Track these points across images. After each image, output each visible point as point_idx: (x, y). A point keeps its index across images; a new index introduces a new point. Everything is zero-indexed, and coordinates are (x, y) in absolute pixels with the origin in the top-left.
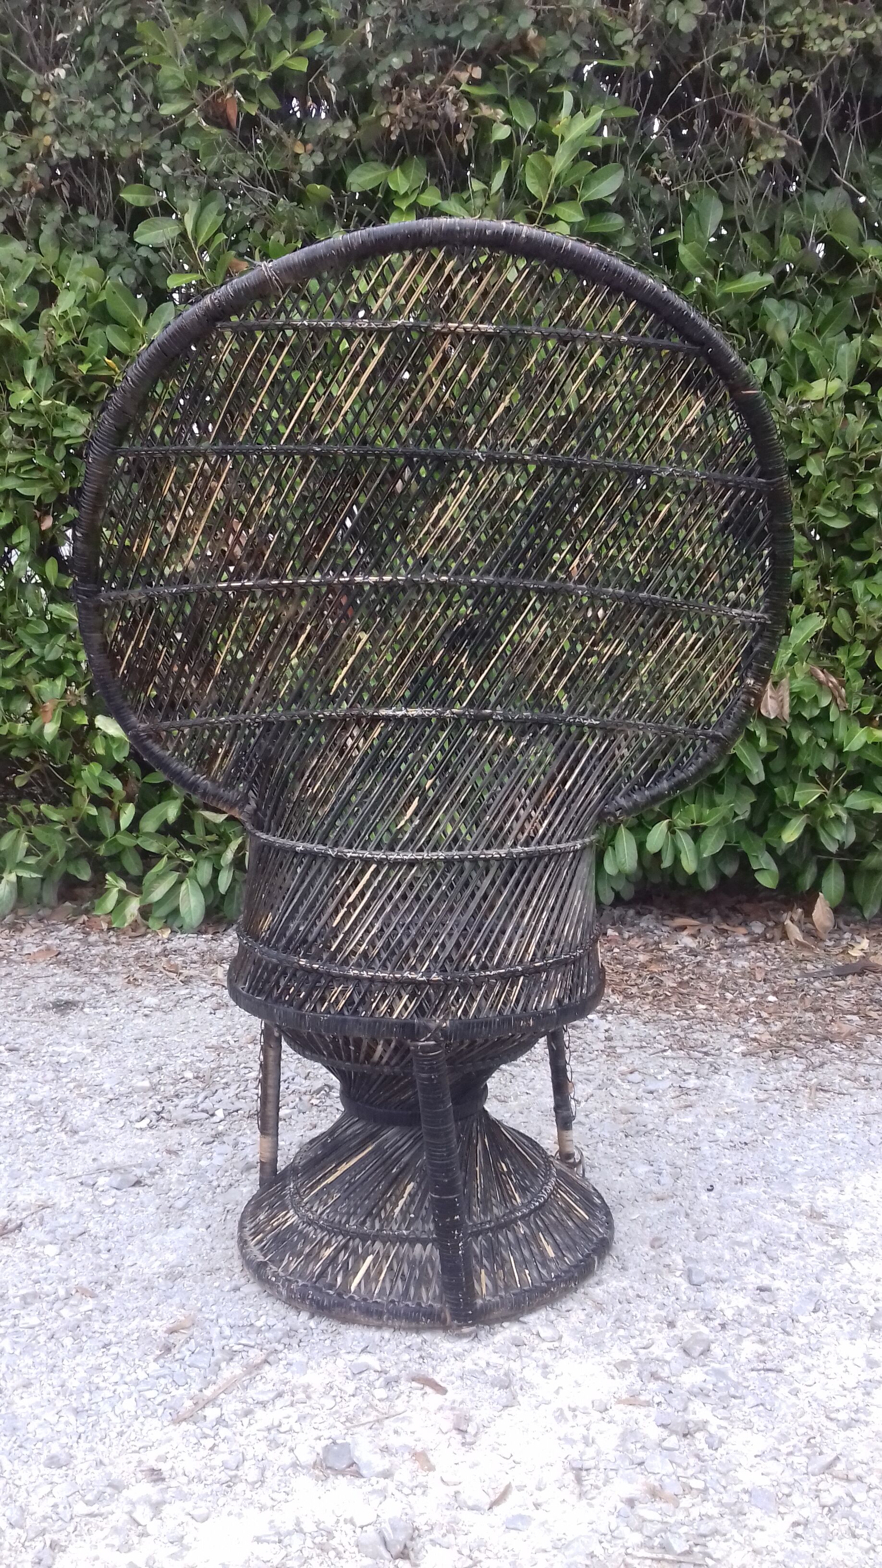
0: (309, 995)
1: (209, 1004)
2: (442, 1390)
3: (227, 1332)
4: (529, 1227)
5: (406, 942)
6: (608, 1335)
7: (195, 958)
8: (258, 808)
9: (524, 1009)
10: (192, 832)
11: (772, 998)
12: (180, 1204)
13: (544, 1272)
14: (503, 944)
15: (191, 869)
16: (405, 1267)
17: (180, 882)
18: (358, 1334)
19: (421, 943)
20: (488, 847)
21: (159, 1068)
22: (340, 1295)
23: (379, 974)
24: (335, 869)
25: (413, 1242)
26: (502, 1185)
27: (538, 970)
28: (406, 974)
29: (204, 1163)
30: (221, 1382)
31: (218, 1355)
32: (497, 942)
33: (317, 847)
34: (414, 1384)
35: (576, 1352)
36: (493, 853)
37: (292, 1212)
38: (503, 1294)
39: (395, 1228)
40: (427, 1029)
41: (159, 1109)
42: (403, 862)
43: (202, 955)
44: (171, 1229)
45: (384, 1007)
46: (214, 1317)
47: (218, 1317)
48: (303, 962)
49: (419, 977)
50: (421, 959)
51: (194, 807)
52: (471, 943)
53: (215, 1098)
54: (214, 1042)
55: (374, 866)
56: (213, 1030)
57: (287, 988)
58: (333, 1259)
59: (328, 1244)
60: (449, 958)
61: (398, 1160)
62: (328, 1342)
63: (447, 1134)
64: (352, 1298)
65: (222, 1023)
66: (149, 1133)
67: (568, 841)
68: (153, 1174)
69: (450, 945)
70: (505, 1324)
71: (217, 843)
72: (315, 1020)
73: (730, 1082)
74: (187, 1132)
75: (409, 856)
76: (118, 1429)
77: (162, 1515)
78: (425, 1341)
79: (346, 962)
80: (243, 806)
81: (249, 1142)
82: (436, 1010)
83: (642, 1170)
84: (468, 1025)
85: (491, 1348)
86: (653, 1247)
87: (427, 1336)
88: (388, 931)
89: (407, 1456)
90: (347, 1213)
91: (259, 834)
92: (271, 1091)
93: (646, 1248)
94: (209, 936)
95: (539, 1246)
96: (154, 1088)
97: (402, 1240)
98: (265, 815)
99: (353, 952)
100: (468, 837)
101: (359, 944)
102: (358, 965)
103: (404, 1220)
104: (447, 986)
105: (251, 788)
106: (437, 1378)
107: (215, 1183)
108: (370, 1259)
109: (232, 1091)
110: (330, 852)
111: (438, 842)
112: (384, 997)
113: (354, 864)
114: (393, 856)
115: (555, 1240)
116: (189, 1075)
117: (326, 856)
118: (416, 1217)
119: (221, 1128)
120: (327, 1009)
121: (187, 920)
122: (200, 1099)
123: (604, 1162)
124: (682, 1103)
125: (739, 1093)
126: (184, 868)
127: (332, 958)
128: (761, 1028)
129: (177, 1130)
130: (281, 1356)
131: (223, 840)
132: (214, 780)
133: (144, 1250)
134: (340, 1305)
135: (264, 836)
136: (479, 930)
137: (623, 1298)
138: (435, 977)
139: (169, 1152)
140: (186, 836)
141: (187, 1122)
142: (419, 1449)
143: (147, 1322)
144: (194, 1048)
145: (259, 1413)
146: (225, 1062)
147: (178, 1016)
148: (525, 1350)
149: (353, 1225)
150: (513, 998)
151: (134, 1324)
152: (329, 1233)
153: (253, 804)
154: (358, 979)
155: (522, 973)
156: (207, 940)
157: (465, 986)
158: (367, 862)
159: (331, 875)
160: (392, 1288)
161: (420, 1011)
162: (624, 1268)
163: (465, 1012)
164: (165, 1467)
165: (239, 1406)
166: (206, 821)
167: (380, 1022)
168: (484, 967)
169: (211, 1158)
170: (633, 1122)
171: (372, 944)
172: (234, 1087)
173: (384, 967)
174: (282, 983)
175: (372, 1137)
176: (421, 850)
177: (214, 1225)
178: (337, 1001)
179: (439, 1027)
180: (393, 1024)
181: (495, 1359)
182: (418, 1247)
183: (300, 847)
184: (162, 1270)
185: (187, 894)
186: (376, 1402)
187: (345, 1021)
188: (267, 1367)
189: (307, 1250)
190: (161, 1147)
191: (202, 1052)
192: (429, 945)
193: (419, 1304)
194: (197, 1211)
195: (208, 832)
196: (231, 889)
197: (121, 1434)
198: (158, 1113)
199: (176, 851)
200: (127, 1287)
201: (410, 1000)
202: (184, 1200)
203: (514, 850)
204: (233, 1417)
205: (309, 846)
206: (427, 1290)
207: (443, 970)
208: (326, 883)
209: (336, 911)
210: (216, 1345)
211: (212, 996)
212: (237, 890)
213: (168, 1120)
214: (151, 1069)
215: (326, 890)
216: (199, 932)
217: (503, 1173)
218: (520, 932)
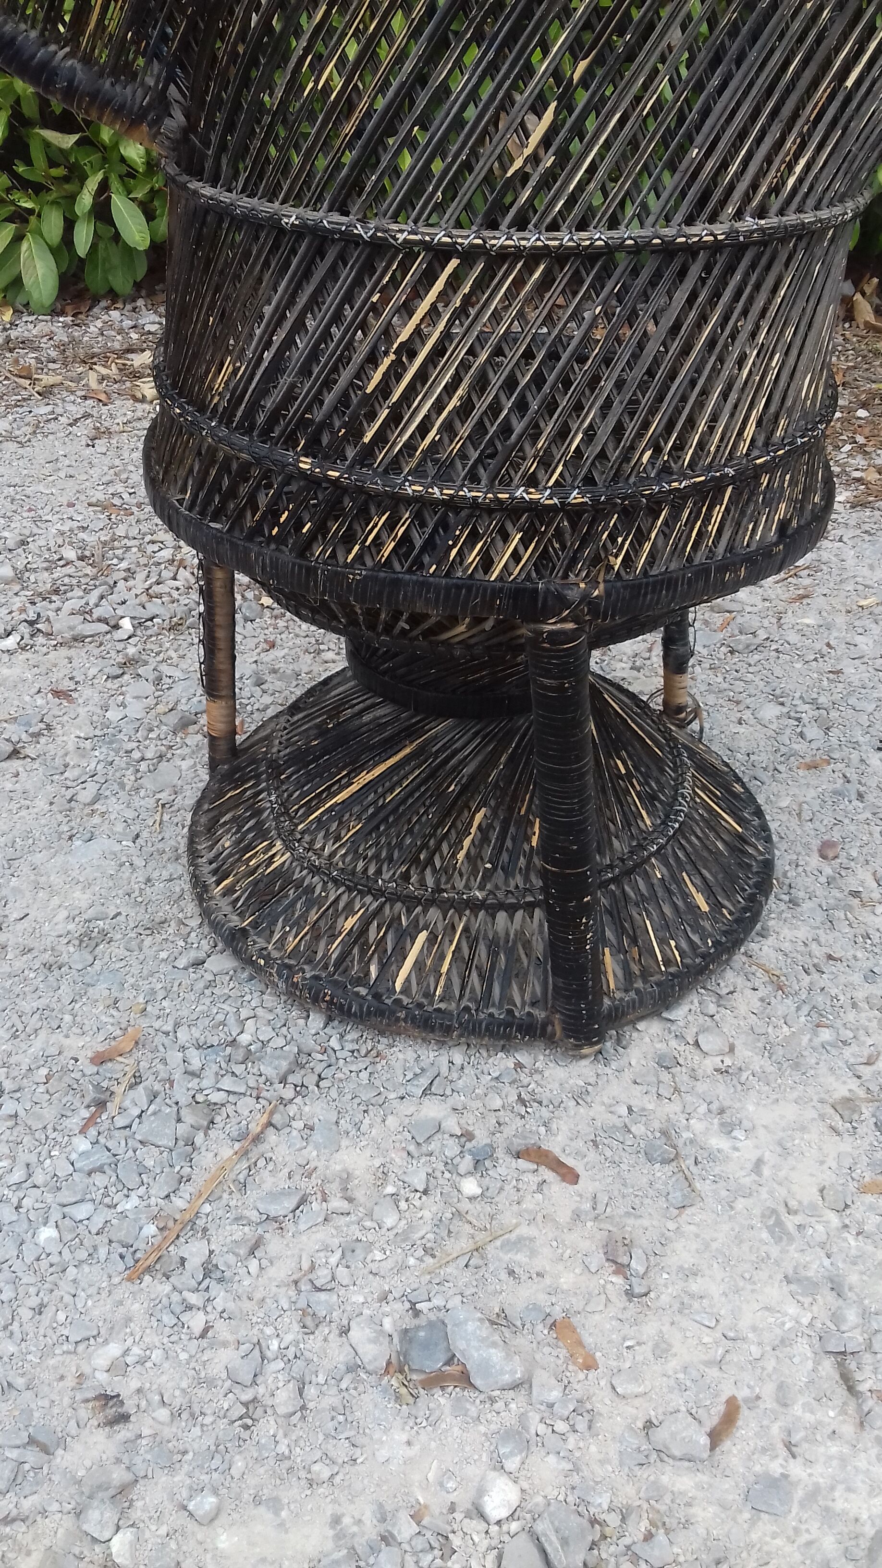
0: (321, 529)
1: (84, 430)
2: (570, 1176)
3: (195, 1059)
4: (667, 865)
5: (518, 427)
6: (805, 1039)
7: (53, 354)
8: (190, 127)
9: (730, 548)
10: (29, 162)
11: (862, 413)
12: (85, 796)
13: (695, 938)
14: (702, 427)
15: (33, 219)
16: (482, 950)
17: (18, 239)
18: (410, 1054)
19: (549, 428)
20: (690, 221)
21: (23, 543)
22: (377, 996)
23: (464, 492)
24: (368, 268)
25: (492, 910)
26: (621, 796)
27: (759, 471)
28: (520, 492)
29: (113, 715)
30: (200, 1179)
31: (189, 1118)
32: (691, 423)
33: (331, 220)
34: (522, 1164)
35: (762, 1077)
36: (701, 231)
37: (279, 845)
38: (639, 984)
39: (460, 884)
40: (562, 602)
41: (32, 616)
42: (517, 253)
43: (62, 348)
44: (78, 843)
45: (473, 557)
46: (169, 1027)
47: (177, 1025)
48: (306, 464)
49: (543, 497)
50: (546, 462)
51: (27, 123)
52: (646, 425)
53: (115, 598)
54: (100, 496)
55: (454, 263)
56: (95, 472)
57: (273, 513)
58: (359, 935)
59: (349, 910)
60: (602, 455)
61: (457, 770)
62: (364, 1075)
63: (582, 776)
64: (398, 1002)
65: (107, 461)
66: (22, 657)
67: (831, 204)
68: (37, 735)
69: (604, 432)
70: (641, 1026)
71: (66, 179)
72: (336, 579)
73: (849, 554)
74: (78, 653)
75: (531, 239)
76: (34, 1302)
77: (136, 1514)
78: (519, 1066)
79: (394, 466)
80: (157, 123)
81: (177, 674)
82: (573, 561)
83: (771, 711)
84: (636, 589)
85: (627, 1075)
86: (824, 857)
87: (523, 1057)
88: (481, 405)
89: (542, 1330)
90: (377, 856)
91: (194, 185)
92: (220, 634)
93: (815, 861)
94: (69, 319)
95: (686, 895)
96: (19, 577)
97: (475, 906)
98: (207, 144)
99: (410, 447)
100: (652, 198)
101: (423, 429)
102: (418, 473)
103: (474, 872)
104: (598, 512)
105: (171, 79)
106: (555, 1145)
107: (136, 755)
108: (423, 936)
109: (139, 583)
110: (359, 230)
111: (591, 211)
112: (474, 537)
113: (410, 257)
114: (499, 240)
115: (704, 878)
116: (70, 554)
117: (350, 240)
118: (495, 868)
119: (131, 651)
120: (359, 557)
121: (35, 295)
122: (93, 598)
123: (711, 699)
124: (793, 593)
125: (866, 571)
126: (21, 217)
127: (367, 454)
128: (859, 461)
129: (63, 652)
130: (292, 1110)
131: (77, 175)
132: (87, 60)
133: (37, 887)
134: (380, 1013)
135: (208, 191)
136: (660, 399)
137: (809, 963)
138: (575, 498)
139: (57, 693)
140: (21, 169)
141: (79, 639)
142: (557, 1313)
143: (58, 1037)
144: (71, 505)
145: (274, 1244)
146: (121, 531)
147: (40, 449)
148: (682, 1076)
149: (387, 878)
150: (713, 528)
151: (37, 1045)
152: (349, 889)
153: (178, 118)
154: (422, 503)
155: (733, 480)
156: (65, 326)
157: (628, 514)
158: (442, 254)
159: (358, 282)
160: (463, 988)
161: (543, 562)
162: (794, 903)
163: (628, 562)
164: (126, 1387)
165: (239, 1232)
166: (47, 144)
167: (470, 585)
168: (666, 470)
169: (123, 705)
170: (734, 628)
171: (449, 428)
172: (141, 576)
173: (473, 478)
174: (263, 500)
175: (409, 733)
176: (554, 227)
177: (145, 834)
178: (378, 543)
179: (585, 597)
180: (496, 592)
181: (638, 1098)
182: (501, 916)
183: (291, 217)
184: (71, 927)
185: (31, 257)
186: (465, 1205)
187: (396, 583)
188: (272, 1136)
189: (313, 916)
190: (43, 683)
191: (82, 514)
192: (563, 433)
193: (510, 1012)
194: (113, 806)
195: (52, 164)
196: (94, 247)
197: (39, 1310)
198: (31, 623)
199: (8, 191)
200: (19, 964)
201: (525, 542)
202: (92, 788)
203: (740, 226)
204: (231, 1259)
205: (311, 215)
206: (522, 991)
207: (589, 481)
208: (349, 298)
209: (373, 359)
210: (181, 1094)
211: (87, 416)
212: (101, 253)
213: (48, 635)
214: (10, 544)
215: (349, 313)
216: (55, 312)
217: (620, 776)
218: (733, 396)
